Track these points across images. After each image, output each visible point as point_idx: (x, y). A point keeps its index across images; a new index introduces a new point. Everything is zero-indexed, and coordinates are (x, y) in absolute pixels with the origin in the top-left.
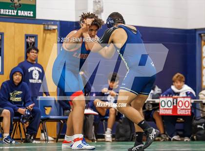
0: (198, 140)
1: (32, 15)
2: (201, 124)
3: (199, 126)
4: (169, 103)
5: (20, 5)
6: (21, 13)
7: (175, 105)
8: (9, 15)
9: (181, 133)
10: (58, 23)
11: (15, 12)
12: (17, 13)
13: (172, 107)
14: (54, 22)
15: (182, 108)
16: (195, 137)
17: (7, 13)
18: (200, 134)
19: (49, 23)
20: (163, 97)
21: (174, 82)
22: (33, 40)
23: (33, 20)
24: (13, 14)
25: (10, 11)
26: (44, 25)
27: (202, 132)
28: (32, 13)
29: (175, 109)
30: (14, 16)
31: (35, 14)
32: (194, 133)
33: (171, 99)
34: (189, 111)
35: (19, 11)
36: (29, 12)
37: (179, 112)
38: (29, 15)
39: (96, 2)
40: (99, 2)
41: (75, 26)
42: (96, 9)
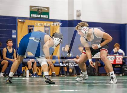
0: (125, 75)
1: (47, 17)
3: (125, 69)
4: (112, 58)
5: (42, 12)
6: (42, 16)
7: (115, 59)
8: (36, 17)
9: (117, 72)
10: (60, 21)
11: (40, 15)
12: (40, 16)
13: (113, 60)
14: (58, 21)
15: (118, 60)
16: (123, 74)
17: (36, 16)
19: (56, 21)
20: (109, 55)
21: (115, 47)
22: (48, 29)
23: (48, 20)
24: (38, 17)
25: (37, 15)
26: (53, 22)
28: (47, 16)
29: (115, 61)
30: (39, 17)
31: (49, 17)
33: (113, 56)
34: (122, 62)
35: (41, 15)
36: (46, 16)
37: (117, 63)
38: (46, 17)
39: (77, 11)
40: (79, 11)
41: (68, 22)
42: (78, 14)
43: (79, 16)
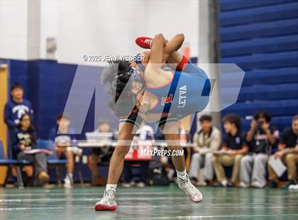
0: (155, 185)
2: (158, 168)
3: (156, 171)
10: (9, 62)
14: (4, 61)
16: (151, 182)
18: (157, 179)
27: (159, 177)
32: (151, 179)
39: (49, 40)
40: (52, 39)
41: (26, 65)
42: (49, 47)
43: (51, 50)
